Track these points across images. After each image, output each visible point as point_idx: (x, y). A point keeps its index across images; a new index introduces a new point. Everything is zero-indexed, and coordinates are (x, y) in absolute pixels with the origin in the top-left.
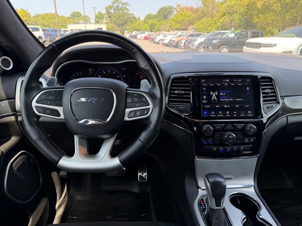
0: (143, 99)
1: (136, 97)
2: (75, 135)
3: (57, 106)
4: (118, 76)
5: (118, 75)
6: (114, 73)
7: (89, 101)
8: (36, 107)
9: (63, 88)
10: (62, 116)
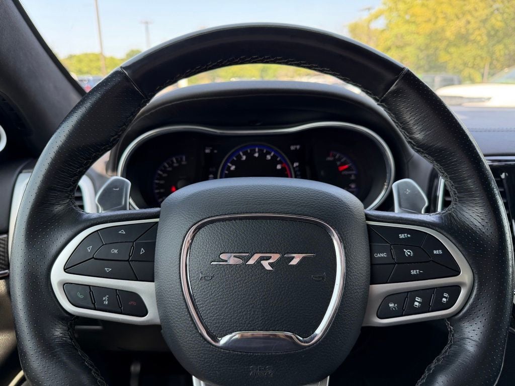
0: (435, 252)
1: (406, 244)
2: (194, 378)
3: (137, 280)
4: (279, 167)
5: (280, 162)
6: (269, 157)
7: (251, 262)
8: (66, 286)
9: (157, 215)
10: (152, 316)
